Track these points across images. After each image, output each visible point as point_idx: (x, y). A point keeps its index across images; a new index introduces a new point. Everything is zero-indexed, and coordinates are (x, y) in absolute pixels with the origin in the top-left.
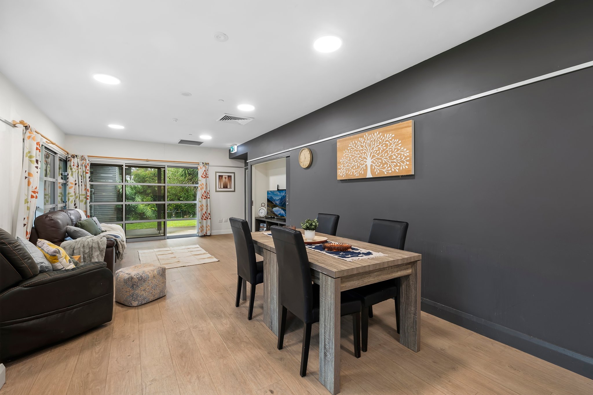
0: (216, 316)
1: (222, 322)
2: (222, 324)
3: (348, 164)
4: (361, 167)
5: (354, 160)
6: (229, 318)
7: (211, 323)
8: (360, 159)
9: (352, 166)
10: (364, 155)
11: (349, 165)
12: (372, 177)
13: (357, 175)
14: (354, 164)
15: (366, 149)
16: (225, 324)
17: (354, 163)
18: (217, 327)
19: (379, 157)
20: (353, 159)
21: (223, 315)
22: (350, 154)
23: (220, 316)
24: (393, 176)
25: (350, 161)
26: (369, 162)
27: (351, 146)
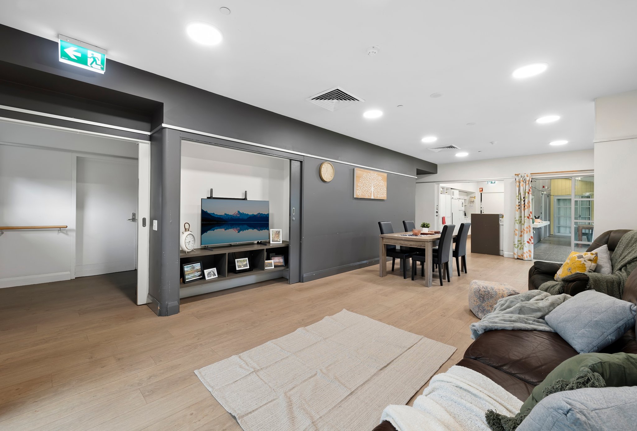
4: (369, 192)
5: (366, 186)
8: (369, 186)
9: (364, 190)
13: (367, 196)
14: (366, 189)
15: (371, 181)
19: (376, 188)
22: (364, 181)
24: (380, 199)
25: (364, 185)
26: (372, 189)
27: (364, 176)
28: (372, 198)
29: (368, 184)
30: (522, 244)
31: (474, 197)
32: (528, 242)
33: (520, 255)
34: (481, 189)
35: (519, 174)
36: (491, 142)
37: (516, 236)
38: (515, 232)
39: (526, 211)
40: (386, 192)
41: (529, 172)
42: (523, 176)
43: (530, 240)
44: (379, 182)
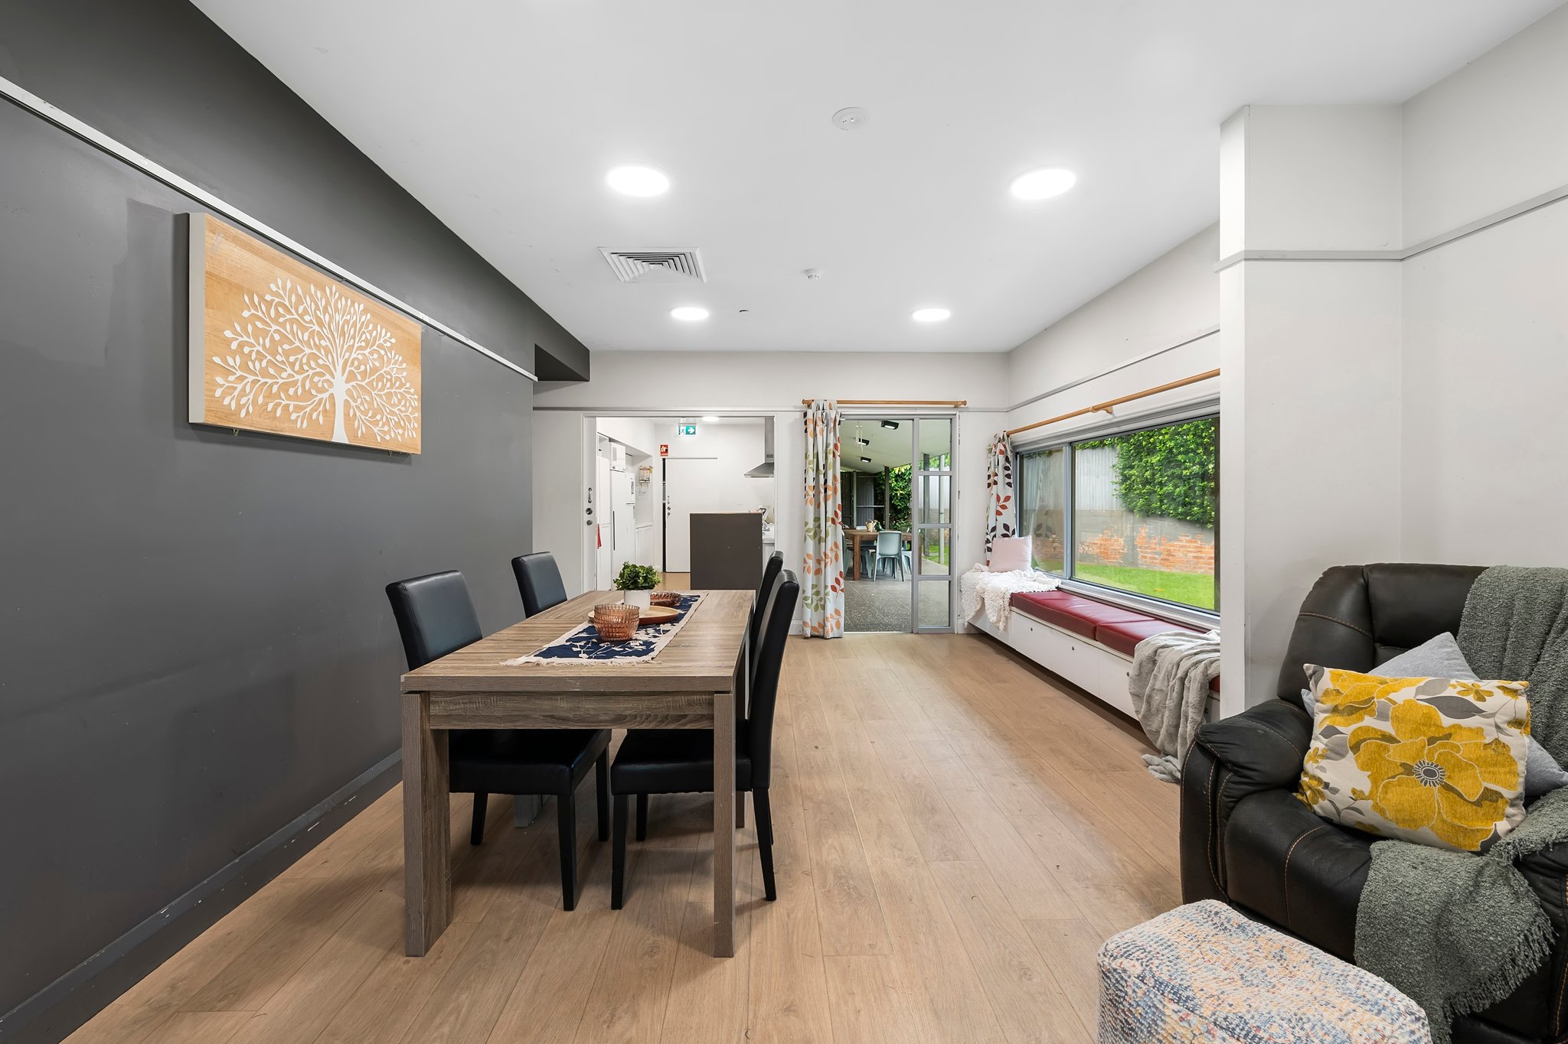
0: (851, 882)
1: (839, 856)
2: (843, 853)
3: (264, 364)
4: (317, 399)
5: (292, 359)
6: (817, 864)
7: (869, 863)
8: (313, 364)
9: (281, 381)
10: (324, 358)
11: (271, 371)
12: (347, 442)
13: (302, 423)
14: (290, 376)
15: (330, 336)
16: (835, 848)
17: (289, 371)
18: (857, 845)
19: (364, 384)
20: (287, 354)
21: (830, 877)
22: (275, 327)
23: (841, 878)
24: (388, 452)
25: (274, 353)
26: (340, 388)
27: (277, 294)
28: (340, 436)
29: (308, 351)
30: (822, 595)
31: (650, 469)
32: (834, 589)
33: (816, 625)
34: (665, 449)
35: (813, 401)
36: (807, 271)
37: (809, 573)
38: (805, 562)
39: (830, 503)
40: (418, 415)
41: (833, 396)
42: (821, 408)
43: (837, 581)
44: (381, 357)
